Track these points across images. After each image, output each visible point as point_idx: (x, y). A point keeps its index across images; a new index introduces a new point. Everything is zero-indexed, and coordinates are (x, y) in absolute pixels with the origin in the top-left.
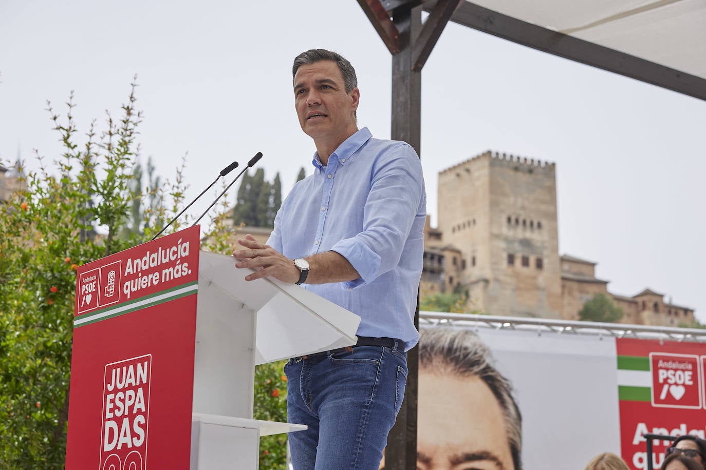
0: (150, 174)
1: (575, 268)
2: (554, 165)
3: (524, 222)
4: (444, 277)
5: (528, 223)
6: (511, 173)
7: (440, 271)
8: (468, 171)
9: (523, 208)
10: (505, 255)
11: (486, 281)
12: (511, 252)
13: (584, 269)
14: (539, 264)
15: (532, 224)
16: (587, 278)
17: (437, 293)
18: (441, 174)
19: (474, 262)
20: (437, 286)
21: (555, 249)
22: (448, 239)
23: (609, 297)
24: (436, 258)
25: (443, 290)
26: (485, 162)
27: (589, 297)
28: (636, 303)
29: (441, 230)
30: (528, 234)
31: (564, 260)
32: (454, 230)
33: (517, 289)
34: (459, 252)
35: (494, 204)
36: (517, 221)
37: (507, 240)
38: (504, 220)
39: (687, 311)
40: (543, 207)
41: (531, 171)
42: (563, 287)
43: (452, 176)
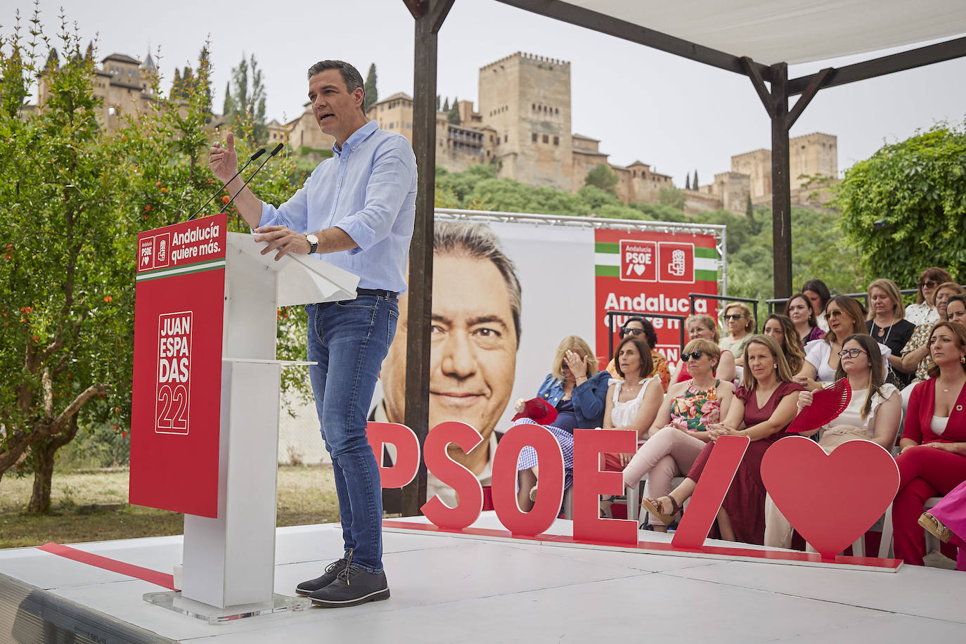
0: (254, 68)
1: (584, 144)
2: (569, 63)
3: (545, 108)
4: (483, 151)
5: (548, 110)
6: (536, 69)
7: (480, 147)
8: (502, 67)
9: (545, 97)
10: (530, 134)
11: (515, 154)
12: (535, 132)
13: (591, 145)
14: (556, 142)
15: (551, 109)
16: (592, 152)
17: (478, 164)
18: (481, 70)
19: (506, 140)
20: (477, 158)
21: (569, 130)
22: (486, 121)
23: (609, 167)
24: (477, 136)
25: (482, 161)
26: (516, 61)
27: (594, 167)
28: (629, 172)
29: (480, 115)
30: (548, 118)
31: (575, 138)
32: (491, 115)
33: (539, 160)
34: (495, 131)
35: (522, 94)
36: (540, 107)
37: (532, 123)
38: (530, 107)
39: (666, 178)
40: (560, 97)
41: (551, 69)
42: (574, 159)
43: (490, 72)
